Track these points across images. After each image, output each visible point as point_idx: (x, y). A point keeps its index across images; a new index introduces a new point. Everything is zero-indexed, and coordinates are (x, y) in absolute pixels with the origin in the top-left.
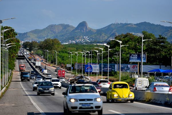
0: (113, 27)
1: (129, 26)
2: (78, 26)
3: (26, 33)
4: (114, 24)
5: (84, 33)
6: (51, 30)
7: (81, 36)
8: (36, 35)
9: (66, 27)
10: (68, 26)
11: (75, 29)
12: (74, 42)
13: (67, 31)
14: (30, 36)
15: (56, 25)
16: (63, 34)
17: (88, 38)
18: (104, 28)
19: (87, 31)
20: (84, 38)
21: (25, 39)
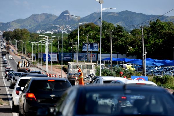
0: (95, 15)
1: (111, 14)
2: (60, 15)
3: (9, 23)
4: (96, 13)
5: (66, 22)
6: (34, 20)
7: (64, 25)
8: (19, 25)
9: (48, 16)
10: (51, 15)
11: (57, 18)
12: (56, 31)
13: (49, 20)
14: (13, 25)
15: (38, 14)
16: (46, 23)
17: (70, 27)
18: (86, 17)
19: (70, 20)
20: (66, 27)
21: (8, 28)
